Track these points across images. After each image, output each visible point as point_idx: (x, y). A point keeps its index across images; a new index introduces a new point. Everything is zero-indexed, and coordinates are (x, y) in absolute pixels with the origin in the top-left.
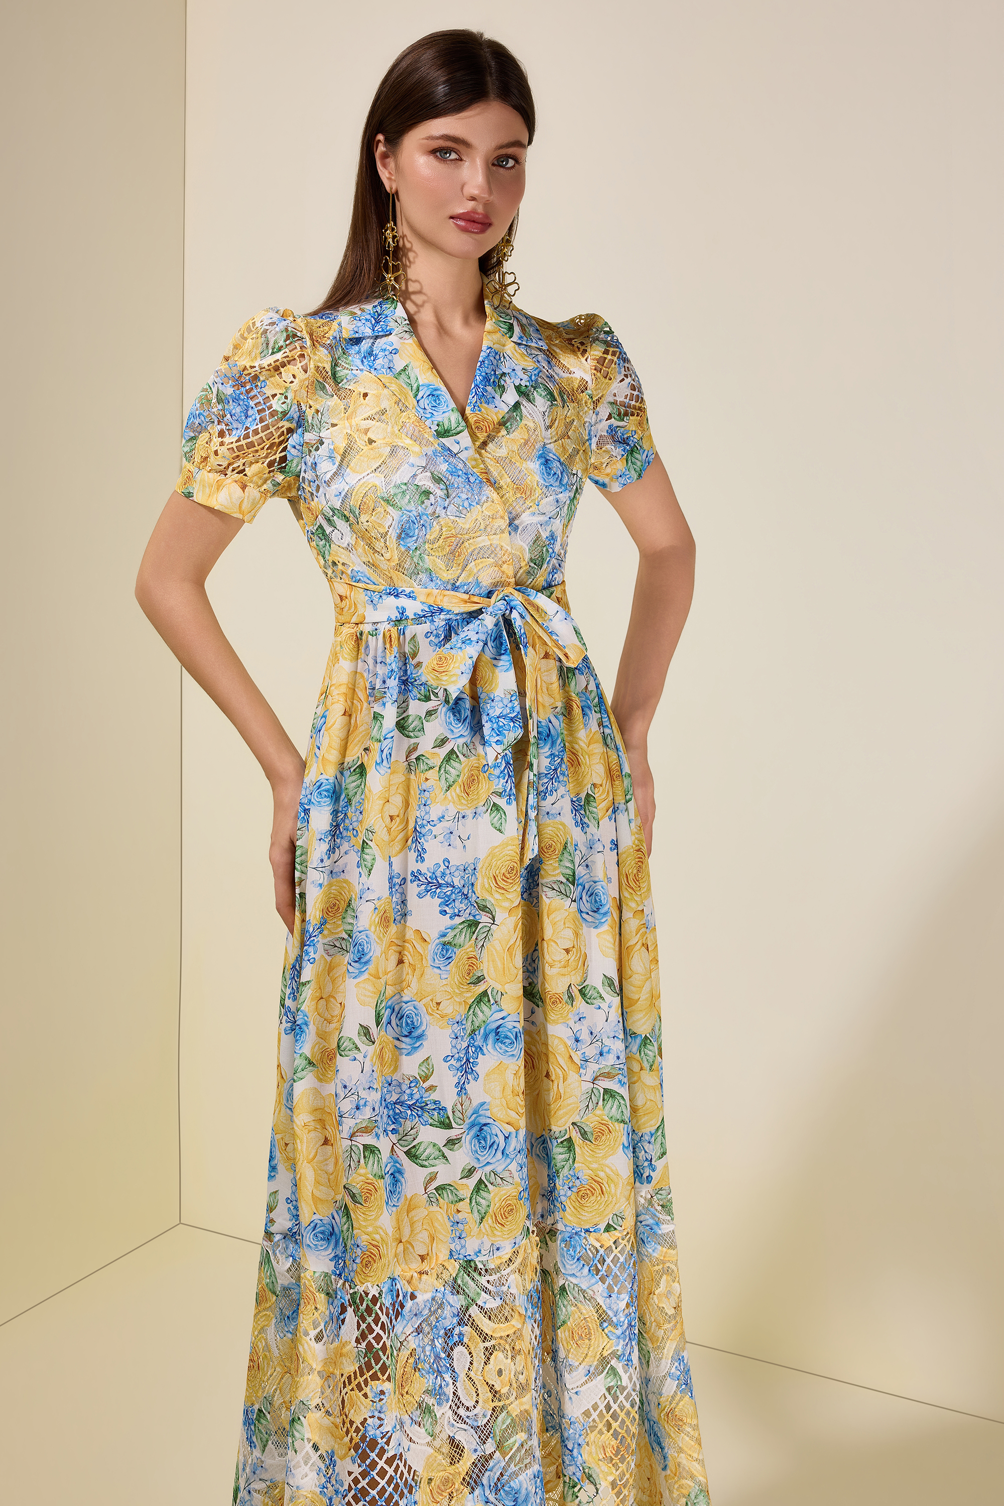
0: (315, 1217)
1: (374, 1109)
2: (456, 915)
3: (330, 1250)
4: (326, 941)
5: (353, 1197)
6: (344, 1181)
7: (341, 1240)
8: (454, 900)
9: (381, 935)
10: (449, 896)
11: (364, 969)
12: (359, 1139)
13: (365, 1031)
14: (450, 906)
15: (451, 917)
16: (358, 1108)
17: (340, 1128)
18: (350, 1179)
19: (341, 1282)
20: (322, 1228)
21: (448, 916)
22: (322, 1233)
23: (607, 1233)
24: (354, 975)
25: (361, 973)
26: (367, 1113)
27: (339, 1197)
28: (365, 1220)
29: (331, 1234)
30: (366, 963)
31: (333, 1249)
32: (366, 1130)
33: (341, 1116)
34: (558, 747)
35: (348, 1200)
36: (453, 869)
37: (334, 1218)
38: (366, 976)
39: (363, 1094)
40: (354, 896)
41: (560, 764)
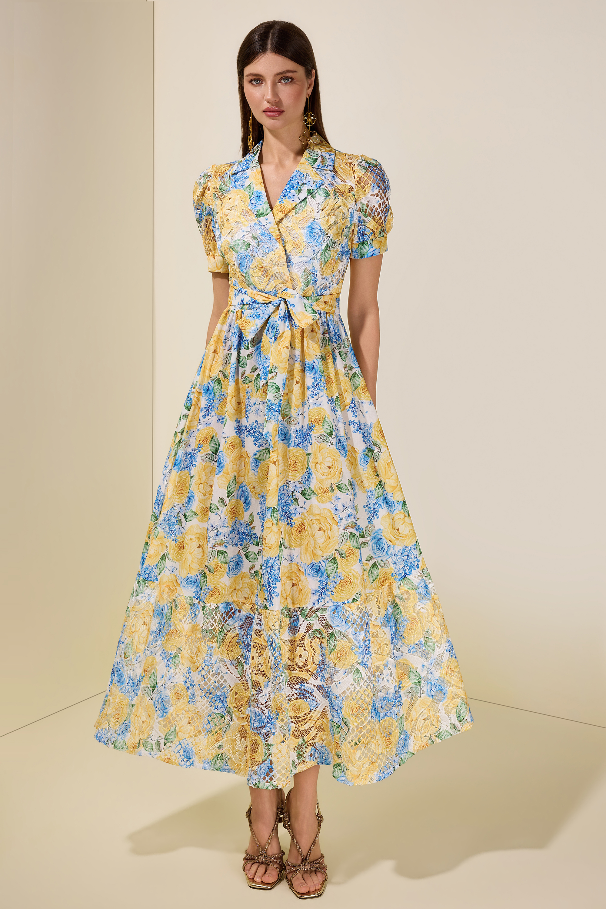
0: (189, 575)
1: (225, 536)
2: (261, 446)
3: (194, 588)
4: (202, 455)
5: (210, 570)
6: (206, 564)
7: (199, 585)
8: (260, 439)
9: (229, 453)
10: (257, 437)
11: (221, 470)
12: (216, 548)
13: (222, 501)
14: (258, 441)
15: (258, 447)
16: (217, 535)
17: (208, 543)
18: (210, 563)
19: (198, 601)
20: (191, 580)
21: (257, 446)
22: (191, 581)
23: (353, 603)
24: (217, 473)
25: (220, 472)
26: (221, 537)
27: (201, 569)
28: (214, 579)
29: (195, 582)
30: (222, 467)
31: (195, 588)
32: (220, 544)
33: (209, 538)
34: (318, 374)
35: (207, 571)
36: (259, 425)
37: (197, 576)
38: (222, 473)
39: (220, 529)
40: (215, 434)
41: (320, 382)
